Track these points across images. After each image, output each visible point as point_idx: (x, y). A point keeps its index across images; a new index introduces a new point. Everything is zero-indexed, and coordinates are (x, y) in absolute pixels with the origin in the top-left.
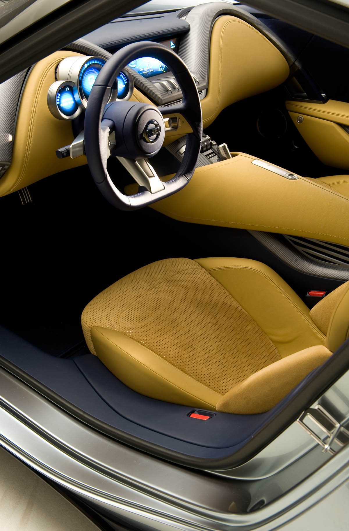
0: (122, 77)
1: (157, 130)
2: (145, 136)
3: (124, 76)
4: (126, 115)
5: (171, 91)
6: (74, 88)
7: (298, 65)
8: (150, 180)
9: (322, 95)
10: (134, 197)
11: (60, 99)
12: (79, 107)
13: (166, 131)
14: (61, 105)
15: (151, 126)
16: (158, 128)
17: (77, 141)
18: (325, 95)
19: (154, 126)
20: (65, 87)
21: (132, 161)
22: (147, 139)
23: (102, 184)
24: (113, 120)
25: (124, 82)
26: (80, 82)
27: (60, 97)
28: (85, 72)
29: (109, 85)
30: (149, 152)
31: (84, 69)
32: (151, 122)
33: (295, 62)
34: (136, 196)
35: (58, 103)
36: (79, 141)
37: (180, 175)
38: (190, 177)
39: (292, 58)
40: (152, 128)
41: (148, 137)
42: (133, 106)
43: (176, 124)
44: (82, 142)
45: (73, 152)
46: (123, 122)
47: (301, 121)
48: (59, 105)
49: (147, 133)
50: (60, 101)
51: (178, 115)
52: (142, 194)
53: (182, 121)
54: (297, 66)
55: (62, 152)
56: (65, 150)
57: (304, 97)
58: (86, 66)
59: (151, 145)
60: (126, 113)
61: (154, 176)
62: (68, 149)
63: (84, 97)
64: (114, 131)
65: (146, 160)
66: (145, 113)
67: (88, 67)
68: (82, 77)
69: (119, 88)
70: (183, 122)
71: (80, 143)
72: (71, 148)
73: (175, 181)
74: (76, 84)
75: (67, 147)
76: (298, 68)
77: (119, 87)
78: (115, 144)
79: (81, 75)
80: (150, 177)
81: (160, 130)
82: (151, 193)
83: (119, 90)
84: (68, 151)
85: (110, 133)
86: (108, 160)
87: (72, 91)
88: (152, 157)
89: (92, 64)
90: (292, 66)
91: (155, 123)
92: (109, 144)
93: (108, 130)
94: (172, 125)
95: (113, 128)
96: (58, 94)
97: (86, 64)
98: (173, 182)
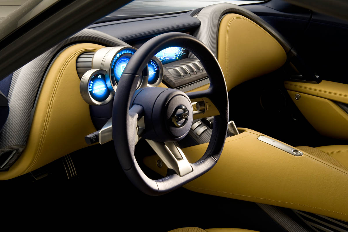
0: (153, 65)
1: (185, 115)
2: (173, 120)
3: (154, 64)
4: (155, 100)
5: (183, 76)
6: (106, 76)
7: (295, 53)
8: (179, 163)
9: (316, 76)
10: (163, 181)
11: (92, 86)
12: (111, 92)
13: (194, 114)
14: (93, 92)
15: (180, 111)
16: (187, 112)
17: (107, 126)
18: (318, 76)
19: (183, 111)
20: (98, 75)
21: (161, 145)
22: (176, 124)
23: (129, 171)
24: (143, 105)
25: (154, 69)
26: (112, 70)
27: (93, 84)
28: (116, 61)
29: (137, 73)
30: (177, 135)
31: (116, 58)
32: (180, 107)
33: (291, 50)
34: (165, 180)
35: (91, 90)
36: (108, 126)
37: (208, 155)
38: (217, 158)
39: (288, 47)
40: (180, 113)
41: (177, 122)
42: (163, 92)
43: (204, 108)
44: (111, 127)
45: (102, 138)
46: (152, 107)
47: (299, 98)
48: (91, 92)
49: (175, 118)
50: (92, 88)
51: (205, 99)
52: (170, 178)
53: (209, 104)
54: (293, 54)
55: (91, 138)
56: (94, 136)
57: (300, 78)
58: (118, 55)
59: (179, 129)
60: (155, 99)
61: (183, 159)
62: (97, 135)
63: (115, 83)
64: (143, 116)
65: (175, 143)
66: (173, 99)
67: (120, 56)
68: (114, 66)
69: (149, 75)
70: (211, 105)
71: (109, 128)
72: (100, 133)
73: (203, 162)
74: (108, 72)
75: (96, 133)
76: (294, 55)
77: (149, 73)
78: (145, 128)
79: (113, 64)
80: (178, 159)
81: (188, 114)
82: (180, 176)
83: (149, 76)
84: (97, 137)
85: (139, 119)
86: (137, 146)
87: (104, 79)
88: (180, 141)
89: (124, 54)
90: (288, 53)
91: (184, 107)
92: (138, 130)
93: (137, 116)
94: (200, 108)
95: (142, 114)
96: (90, 82)
97: (118, 54)
98: (201, 163)
